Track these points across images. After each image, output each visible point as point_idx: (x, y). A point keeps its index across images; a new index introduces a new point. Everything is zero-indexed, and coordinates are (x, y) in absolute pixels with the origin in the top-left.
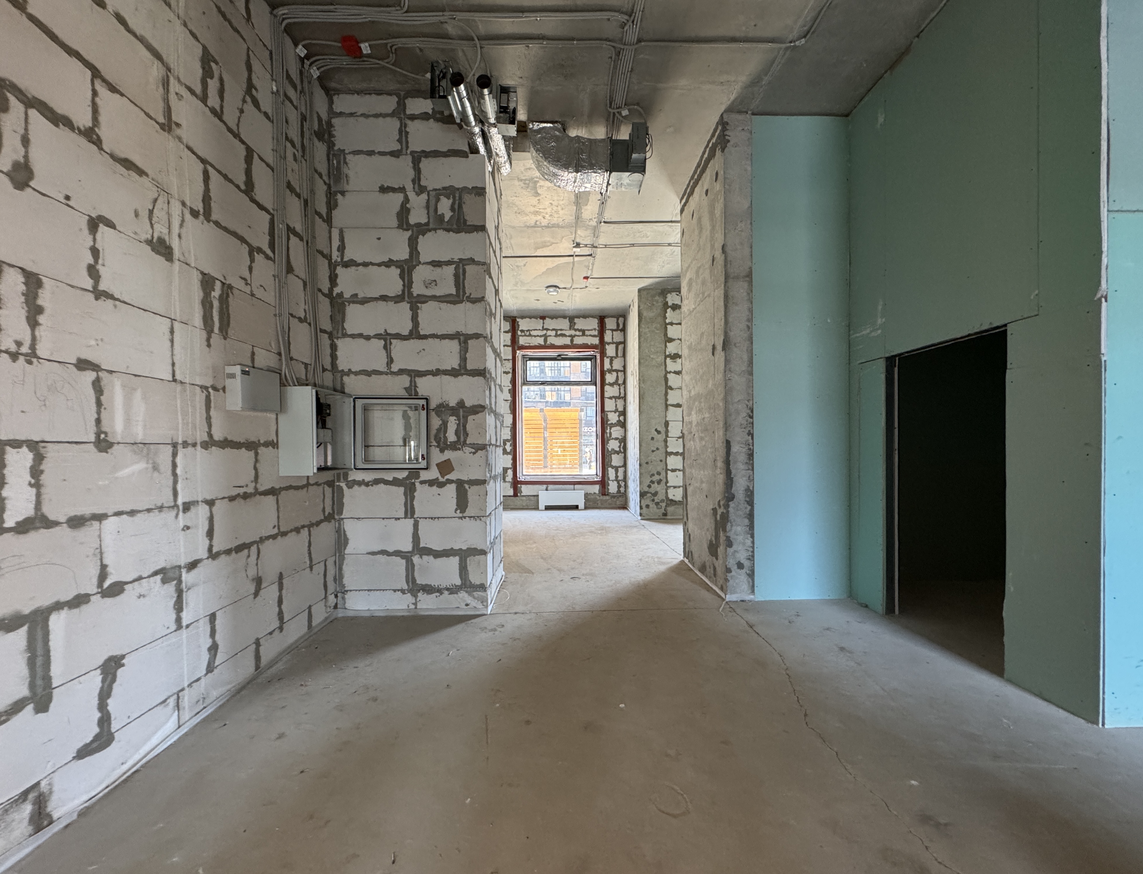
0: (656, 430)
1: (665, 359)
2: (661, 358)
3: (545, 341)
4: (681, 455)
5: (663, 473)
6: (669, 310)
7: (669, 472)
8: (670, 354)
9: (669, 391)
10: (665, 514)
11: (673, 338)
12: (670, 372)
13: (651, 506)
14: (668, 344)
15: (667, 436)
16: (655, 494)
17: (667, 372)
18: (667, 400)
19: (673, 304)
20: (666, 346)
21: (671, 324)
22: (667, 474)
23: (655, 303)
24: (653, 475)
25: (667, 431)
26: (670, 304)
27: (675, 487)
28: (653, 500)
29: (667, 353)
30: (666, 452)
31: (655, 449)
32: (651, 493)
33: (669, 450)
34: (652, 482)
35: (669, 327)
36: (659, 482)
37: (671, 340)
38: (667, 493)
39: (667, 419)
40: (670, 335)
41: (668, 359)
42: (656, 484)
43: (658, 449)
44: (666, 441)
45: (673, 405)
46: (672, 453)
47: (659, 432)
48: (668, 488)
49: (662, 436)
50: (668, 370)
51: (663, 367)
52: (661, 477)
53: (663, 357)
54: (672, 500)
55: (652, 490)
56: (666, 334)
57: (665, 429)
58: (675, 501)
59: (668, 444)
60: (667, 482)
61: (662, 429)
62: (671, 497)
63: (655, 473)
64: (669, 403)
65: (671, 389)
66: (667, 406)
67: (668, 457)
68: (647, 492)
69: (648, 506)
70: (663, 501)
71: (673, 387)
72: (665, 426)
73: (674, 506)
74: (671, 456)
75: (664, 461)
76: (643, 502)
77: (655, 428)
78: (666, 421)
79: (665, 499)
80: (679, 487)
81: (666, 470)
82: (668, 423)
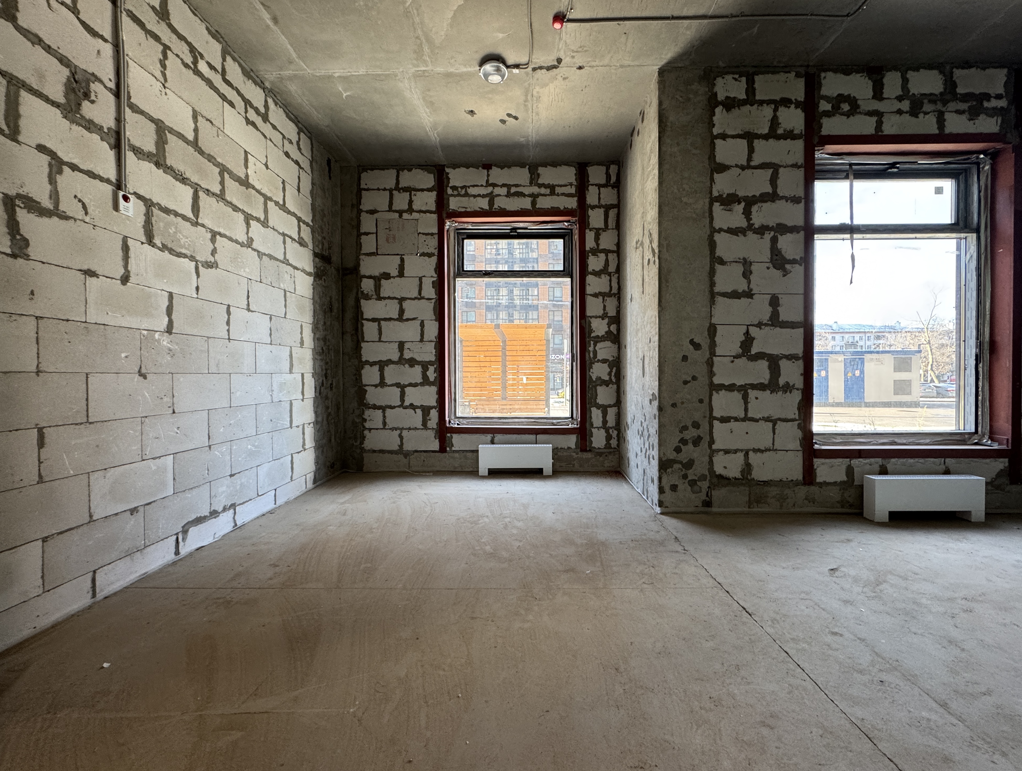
0: (692, 342)
1: (711, 205)
2: (702, 203)
3: (491, 203)
4: (739, 391)
5: (705, 426)
6: (719, 110)
7: (716, 423)
8: (721, 196)
9: (718, 267)
10: (708, 504)
11: (727, 163)
12: (720, 230)
13: (681, 487)
14: (716, 176)
16: (689, 464)
17: (714, 231)
18: (712, 284)
19: (727, 98)
20: (712, 180)
21: (724, 136)
22: (711, 426)
23: (691, 96)
24: (685, 428)
25: (713, 345)
26: (721, 97)
27: (727, 452)
28: (685, 477)
29: (715, 194)
30: (711, 384)
31: (689, 379)
32: (681, 463)
33: (717, 380)
34: (684, 441)
35: (718, 142)
36: (697, 441)
37: (723, 168)
38: (711, 462)
39: (714, 321)
40: (720, 158)
41: (716, 205)
42: (690, 446)
43: (694, 378)
44: (710, 364)
45: (724, 295)
46: (721, 387)
47: (697, 346)
48: (713, 452)
50: (717, 225)
51: (707, 221)
52: (700, 432)
53: (707, 200)
54: (720, 477)
55: (683, 457)
56: (712, 156)
58: (728, 479)
59: (714, 369)
60: (712, 442)
61: (702, 339)
62: (719, 470)
63: (689, 424)
64: (717, 289)
65: (722, 262)
66: (713, 295)
67: (715, 396)
68: (674, 461)
69: (674, 488)
70: (703, 478)
71: (725, 259)
72: (709, 335)
73: (725, 487)
74: (720, 392)
75: (706, 401)
76: (664, 481)
77: (691, 338)
78: (711, 324)
79: (707, 473)
80: (736, 451)
81: (710, 418)
82: (716, 328)
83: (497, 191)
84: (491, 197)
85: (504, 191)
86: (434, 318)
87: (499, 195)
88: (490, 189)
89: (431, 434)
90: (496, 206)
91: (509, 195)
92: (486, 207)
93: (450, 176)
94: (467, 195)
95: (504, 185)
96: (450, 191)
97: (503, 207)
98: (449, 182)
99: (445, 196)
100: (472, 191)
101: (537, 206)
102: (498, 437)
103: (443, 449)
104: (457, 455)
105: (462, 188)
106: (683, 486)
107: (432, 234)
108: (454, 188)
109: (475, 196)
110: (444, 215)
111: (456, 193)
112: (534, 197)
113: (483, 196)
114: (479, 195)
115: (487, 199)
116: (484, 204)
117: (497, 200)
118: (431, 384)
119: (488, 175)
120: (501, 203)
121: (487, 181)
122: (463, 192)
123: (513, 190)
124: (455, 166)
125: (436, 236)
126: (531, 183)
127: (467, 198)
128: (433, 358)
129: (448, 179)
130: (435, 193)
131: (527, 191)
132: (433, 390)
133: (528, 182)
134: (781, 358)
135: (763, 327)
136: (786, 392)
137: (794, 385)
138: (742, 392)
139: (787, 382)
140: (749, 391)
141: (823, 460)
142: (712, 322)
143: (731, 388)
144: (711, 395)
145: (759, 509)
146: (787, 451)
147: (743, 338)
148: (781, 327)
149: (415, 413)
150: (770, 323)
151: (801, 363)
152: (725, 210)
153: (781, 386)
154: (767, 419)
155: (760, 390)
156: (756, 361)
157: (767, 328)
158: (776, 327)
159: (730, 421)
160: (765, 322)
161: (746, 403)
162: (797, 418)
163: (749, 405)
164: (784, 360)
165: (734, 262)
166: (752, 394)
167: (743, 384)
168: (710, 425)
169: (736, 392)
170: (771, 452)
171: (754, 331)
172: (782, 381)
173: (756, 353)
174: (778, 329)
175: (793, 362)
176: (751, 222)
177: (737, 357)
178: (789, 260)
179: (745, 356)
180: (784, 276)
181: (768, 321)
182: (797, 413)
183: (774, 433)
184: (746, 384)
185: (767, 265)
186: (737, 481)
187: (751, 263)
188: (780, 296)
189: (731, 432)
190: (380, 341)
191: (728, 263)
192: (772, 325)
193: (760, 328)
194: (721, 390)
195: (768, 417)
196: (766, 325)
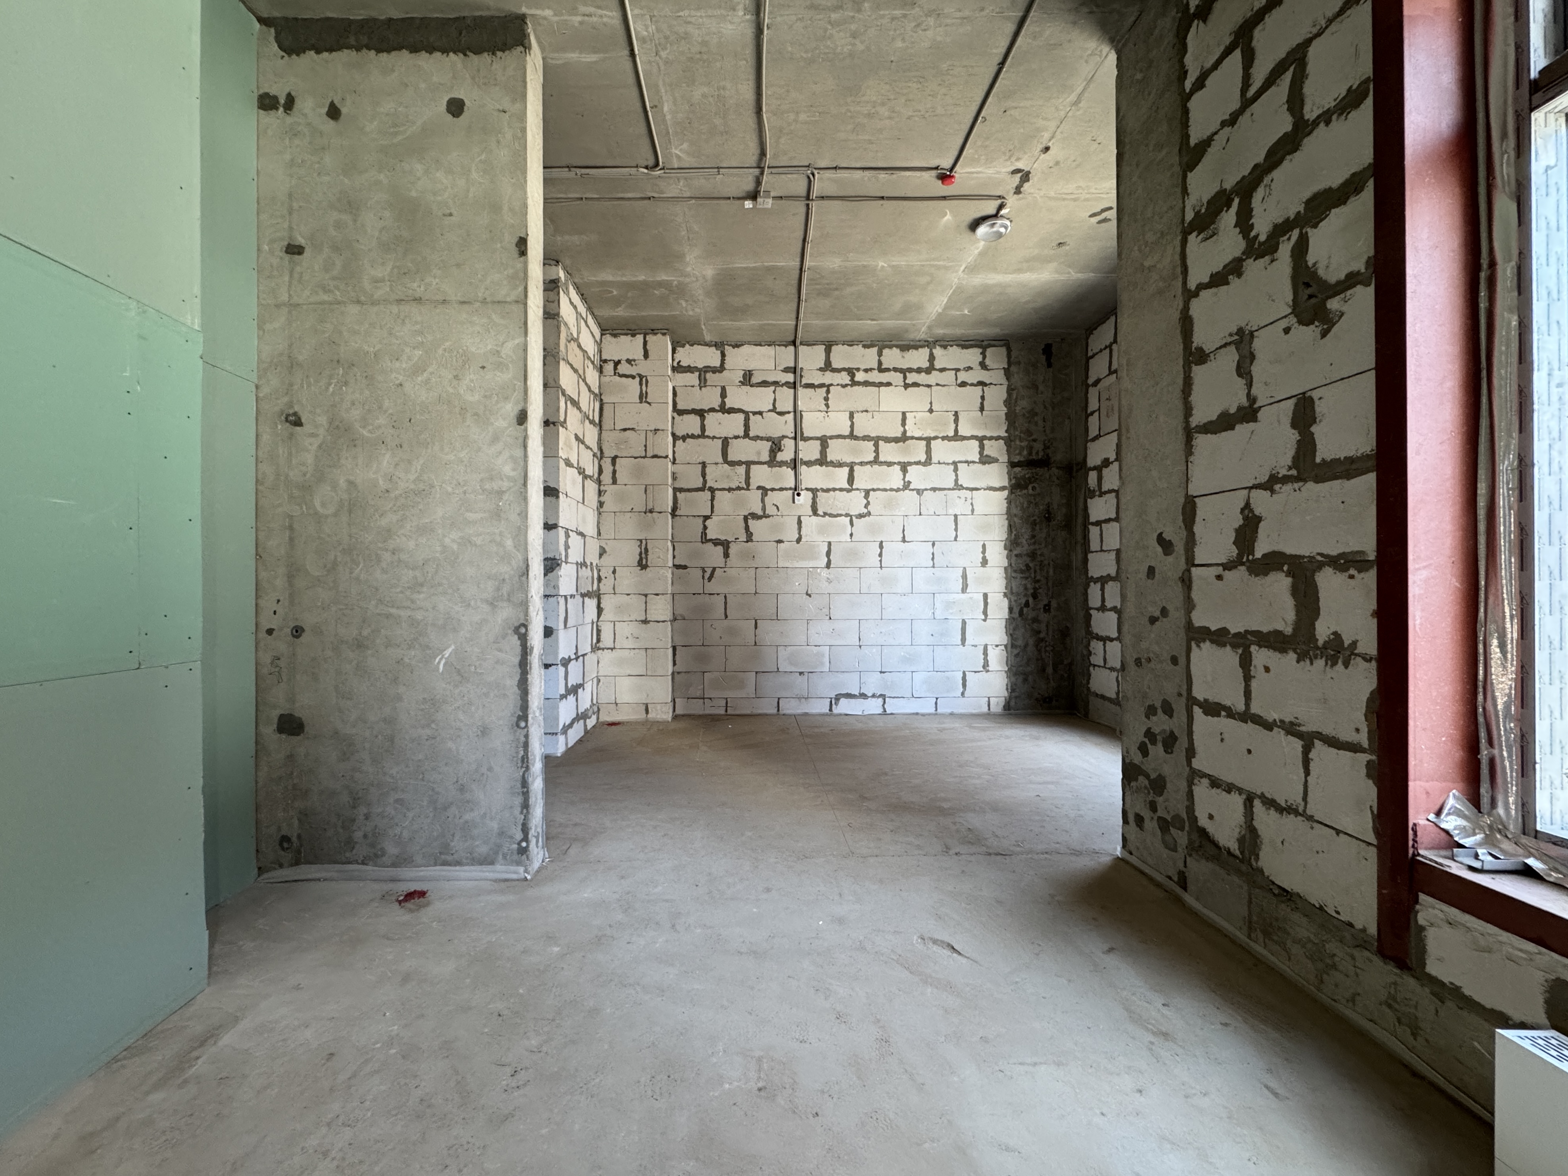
0: (1161, 539)
1: (1184, 245)
2: (1172, 249)
4: (1234, 646)
5: (1181, 714)
6: (1192, 34)
7: (1197, 711)
8: (1197, 215)
9: (1196, 371)
10: (1183, 882)
11: (1209, 132)
12: (1198, 290)
13: (1148, 824)
14: (1190, 177)
15: (1190, 560)
16: (1159, 786)
17: (1189, 298)
18: (1188, 412)
20: (1185, 191)
21: (1201, 81)
22: (1190, 718)
24: (1152, 710)
25: (1191, 542)
27: (1215, 783)
28: (1153, 807)
29: (1189, 217)
30: (1189, 624)
31: (1157, 613)
32: (1147, 777)
33: (1200, 619)
34: (1151, 737)
35: (1194, 101)
36: (1169, 743)
37: (1200, 152)
38: (1190, 796)
39: (1191, 492)
40: (1196, 133)
41: (1192, 239)
42: (1160, 749)
43: (1164, 612)
44: (1186, 582)
45: (1207, 428)
46: (1205, 634)
47: (1166, 545)
48: (1193, 775)
49: (1176, 561)
50: (1193, 282)
51: (1180, 280)
52: (1174, 725)
53: (1178, 241)
54: (1205, 835)
55: (1151, 767)
56: (1184, 141)
57: (1184, 533)
58: (1217, 846)
59: (1194, 595)
60: (1191, 752)
61: (1175, 533)
62: (1202, 819)
63: (1158, 704)
64: (1195, 421)
65: (1202, 357)
67: (1195, 654)
68: (1139, 770)
69: (1140, 821)
70: (1178, 822)
71: (1208, 348)
72: (1184, 520)
74: (1202, 645)
75: (1182, 660)
76: (1127, 800)
77: (1159, 532)
78: (1187, 496)
79: (1186, 817)
80: (1230, 788)
81: (1188, 700)
82: (1195, 503)
106: (1151, 824)
134: (1320, 566)
135: (1277, 487)
137: (1354, 644)
138: (1240, 651)
139: (1335, 633)
140: (1253, 648)
141: (1454, 913)
143: (1220, 637)
144: (1189, 650)
145: (1265, 952)
146: (1338, 832)
147: (1238, 521)
148: (1318, 480)
150: (1294, 472)
151: (1370, 577)
152: (1207, 239)
153: (1320, 643)
154: (1291, 729)
155: (1275, 649)
156: (1266, 574)
157: (1288, 487)
158: (1305, 481)
159: (1219, 715)
160: (1283, 472)
161: (1248, 678)
162: (1365, 744)
163: (1254, 684)
164: (1328, 571)
165: (1221, 347)
166: (1261, 656)
167: (1242, 630)
168: (1188, 712)
169: (1228, 648)
171: (1261, 501)
172: (1323, 630)
173: (1264, 556)
174: (1310, 485)
175: (1352, 577)
176: (1253, 234)
177: (1228, 566)
178: (1339, 283)
179: (1243, 564)
180: (1324, 334)
181: (1290, 468)
182: (1364, 730)
183: (1307, 773)
184: (1246, 631)
185: (1284, 324)
186: (1231, 859)
187: (1252, 334)
188: (1315, 395)
189: (1222, 740)
191: (1212, 355)
192: (1298, 479)
194: (1204, 641)
195: (1291, 723)
196: (1286, 480)
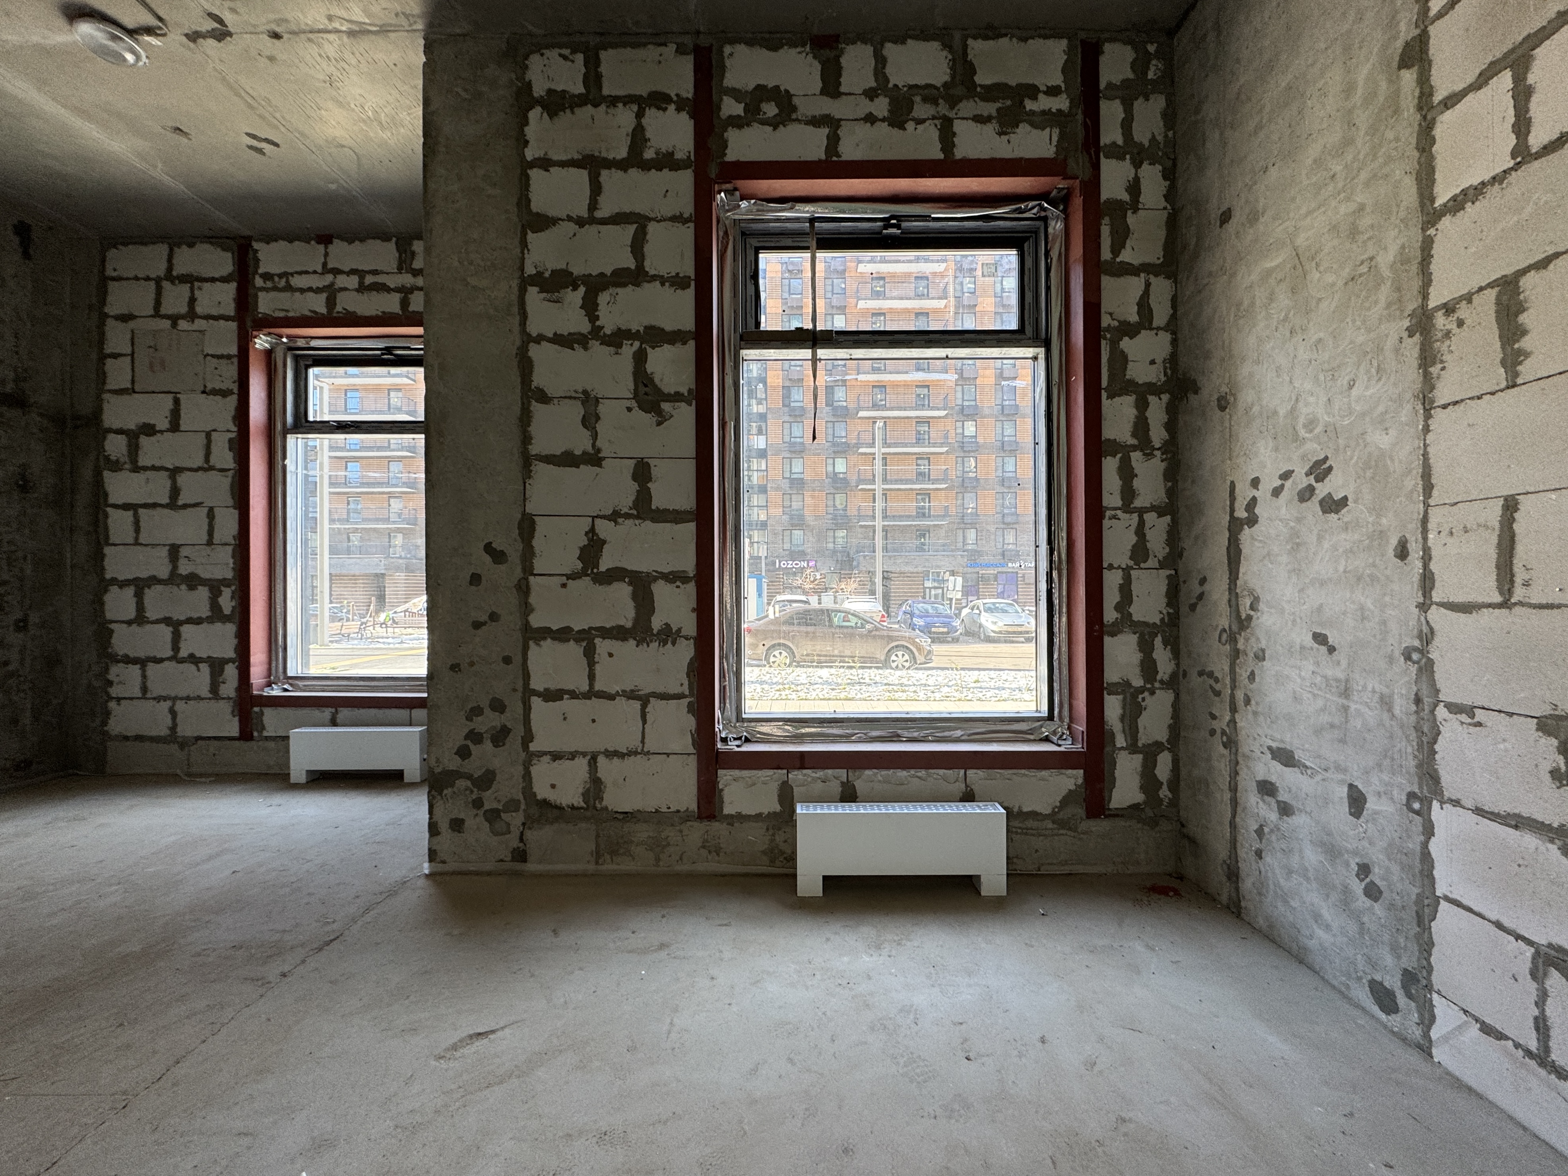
0: (489, 548)
1: (523, 291)
2: (508, 287)
3: (331, 302)
4: (577, 641)
5: (515, 707)
6: (534, 114)
7: (536, 701)
8: (540, 274)
9: (536, 407)
10: (520, 856)
11: (552, 213)
12: (540, 339)
13: (469, 823)
14: (531, 236)
15: (528, 570)
16: (486, 780)
17: (528, 339)
18: (526, 439)
19: (550, 92)
20: (524, 244)
21: (545, 164)
22: (527, 709)
23: (484, 89)
24: (477, 711)
25: (528, 554)
26: (539, 90)
27: (556, 756)
28: (478, 804)
29: (530, 270)
30: (526, 627)
31: (484, 618)
32: (469, 777)
33: (536, 621)
34: (475, 737)
35: (535, 174)
36: (500, 736)
37: (543, 223)
38: (527, 776)
39: (529, 509)
40: (538, 203)
41: (533, 291)
42: (488, 745)
43: (494, 617)
44: (523, 589)
45: (549, 459)
46: (545, 633)
47: (498, 556)
48: (531, 757)
49: (512, 571)
50: (533, 329)
51: (517, 319)
52: (506, 719)
53: (515, 283)
54: (545, 804)
55: (475, 766)
56: (524, 201)
57: (520, 546)
58: (560, 808)
59: (532, 600)
60: (528, 737)
62: (542, 791)
63: (485, 703)
64: (535, 449)
65: (544, 398)
66: (527, 462)
67: (534, 651)
68: (456, 775)
69: (457, 825)
70: (512, 805)
71: (550, 392)
72: (521, 534)
73: (552, 823)
74: (542, 643)
75: (518, 659)
76: (437, 811)
77: (486, 541)
78: (524, 513)
79: (521, 797)
80: (573, 756)
81: (524, 693)
82: (533, 523)
83: (342, 281)
84: (331, 293)
85: (353, 282)
86: (230, 502)
87: (345, 289)
88: (329, 278)
89: (225, 708)
90: (339, 308)
91: (362, 288)
92: (324, 310)
93: (260, 255)
94: (289, 288)
95: (353, 272)
96: (259, 282)
97: (351, 309)
98: (257, 266)
99: (251, 291)
100: (297, 281)
101: (411, 309)
102: (344, 713)
103: (246, 735)
104: (271, 745)
105: (280, 276)
106: (474, 822)
107: (229, 357)
108: (267, 276)
109: (302, 291)
110: (249, 323)
111: (269, 284)
112: (406, 292)
113: (318, 291)
114: (310, 289)
115: (325, 295)
116: (318, 304)
117: (340, 297)
118: (225, 619)
119: (326, 255)
120: (347, 302)
121: (325, 264)
122: (283, 283)
123: (369, 280)
124: (269, 239)
125: (235, 360)
126: (400, 269)
127: (288, 294)
128: (229, 575)
129: (257, 261)
130: (234, 285)
131: (393, 281)
132: (230, 629)
133: (394, 265)
134: (655, 579)
135: (620, 520)
136: (665, 643)
137: (679, 630)
138: (584, 644)
139: (667, 624)
140: (597, 641)
141: (736, 773)
142: (527, 510)
143: (563, 635)
144: (525, 649)
145: (615, 867)
146: (668, 755)
147: (584, 541)
148: (654, 520)
149: (199, 670)
150: (635, 512)
151: (691, 588)
152: (549, 301)
153: (655, 632)
154: (631, 695)
155: (617, 639)
156: (610, 583)
157: (629, 522)
158: (644, 519)
159: (562, 699)
160: (625, 510)
161: (591, 664)
162: (687, 693)
163: (598, 668)
164: (661, 582)
165: (565, 397)
166: (603, 646)
167: (586, 628)
168: (524, 705)
169: (572, 642)
170: (639, 756)
171: (604, 528)
172: (657, 623)
173: (608, 570)
174: (648, 523)
175: (678, 587)
176: (598, 323)
177: (573, 576)
178: (669, 395)
179: (588, 575)
180: (659, 424)
181: (631, 509)
182: (686, 683)
183: (644, 721)
184: (591, 628)
185: (628, 403)
186: (575, 812)
187: (597, 400)
188: (652, 462)
189: (565, 719)
190: (137, 543)
191: (556, 401)
192: (638, 517)
193: (616, 523)
194: (545, 639)
195: (632, 691)
196: (627, 516)
